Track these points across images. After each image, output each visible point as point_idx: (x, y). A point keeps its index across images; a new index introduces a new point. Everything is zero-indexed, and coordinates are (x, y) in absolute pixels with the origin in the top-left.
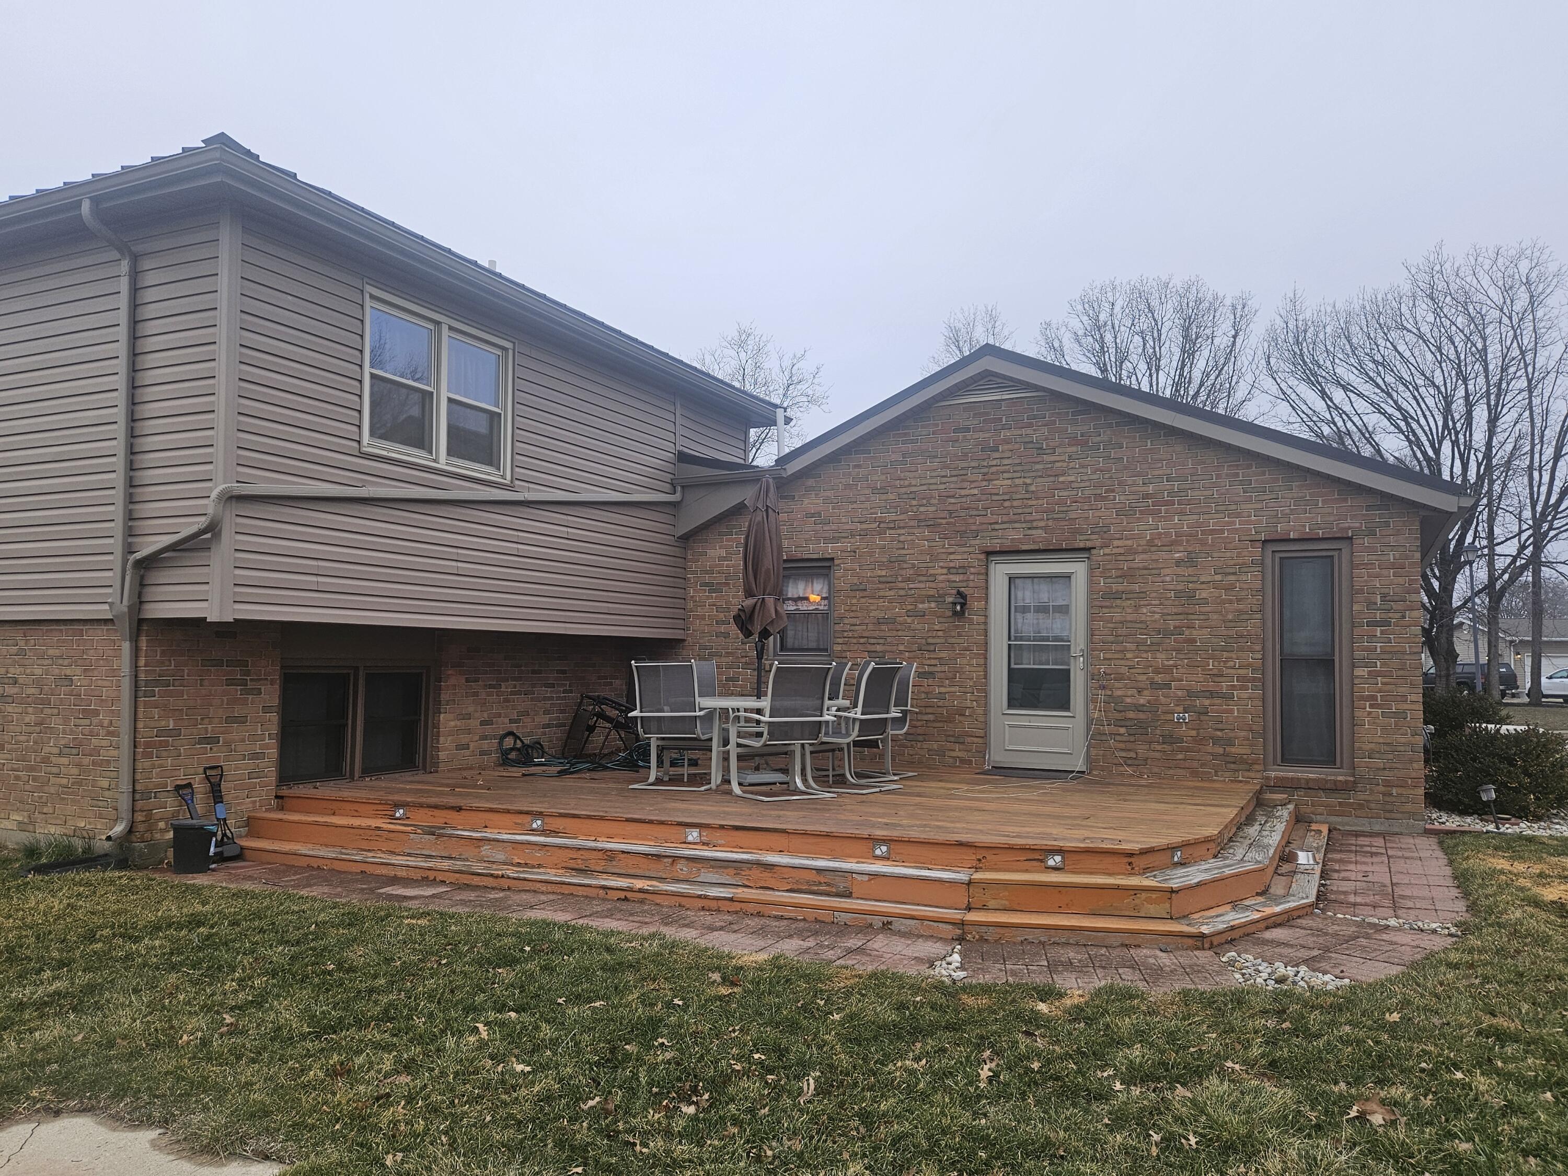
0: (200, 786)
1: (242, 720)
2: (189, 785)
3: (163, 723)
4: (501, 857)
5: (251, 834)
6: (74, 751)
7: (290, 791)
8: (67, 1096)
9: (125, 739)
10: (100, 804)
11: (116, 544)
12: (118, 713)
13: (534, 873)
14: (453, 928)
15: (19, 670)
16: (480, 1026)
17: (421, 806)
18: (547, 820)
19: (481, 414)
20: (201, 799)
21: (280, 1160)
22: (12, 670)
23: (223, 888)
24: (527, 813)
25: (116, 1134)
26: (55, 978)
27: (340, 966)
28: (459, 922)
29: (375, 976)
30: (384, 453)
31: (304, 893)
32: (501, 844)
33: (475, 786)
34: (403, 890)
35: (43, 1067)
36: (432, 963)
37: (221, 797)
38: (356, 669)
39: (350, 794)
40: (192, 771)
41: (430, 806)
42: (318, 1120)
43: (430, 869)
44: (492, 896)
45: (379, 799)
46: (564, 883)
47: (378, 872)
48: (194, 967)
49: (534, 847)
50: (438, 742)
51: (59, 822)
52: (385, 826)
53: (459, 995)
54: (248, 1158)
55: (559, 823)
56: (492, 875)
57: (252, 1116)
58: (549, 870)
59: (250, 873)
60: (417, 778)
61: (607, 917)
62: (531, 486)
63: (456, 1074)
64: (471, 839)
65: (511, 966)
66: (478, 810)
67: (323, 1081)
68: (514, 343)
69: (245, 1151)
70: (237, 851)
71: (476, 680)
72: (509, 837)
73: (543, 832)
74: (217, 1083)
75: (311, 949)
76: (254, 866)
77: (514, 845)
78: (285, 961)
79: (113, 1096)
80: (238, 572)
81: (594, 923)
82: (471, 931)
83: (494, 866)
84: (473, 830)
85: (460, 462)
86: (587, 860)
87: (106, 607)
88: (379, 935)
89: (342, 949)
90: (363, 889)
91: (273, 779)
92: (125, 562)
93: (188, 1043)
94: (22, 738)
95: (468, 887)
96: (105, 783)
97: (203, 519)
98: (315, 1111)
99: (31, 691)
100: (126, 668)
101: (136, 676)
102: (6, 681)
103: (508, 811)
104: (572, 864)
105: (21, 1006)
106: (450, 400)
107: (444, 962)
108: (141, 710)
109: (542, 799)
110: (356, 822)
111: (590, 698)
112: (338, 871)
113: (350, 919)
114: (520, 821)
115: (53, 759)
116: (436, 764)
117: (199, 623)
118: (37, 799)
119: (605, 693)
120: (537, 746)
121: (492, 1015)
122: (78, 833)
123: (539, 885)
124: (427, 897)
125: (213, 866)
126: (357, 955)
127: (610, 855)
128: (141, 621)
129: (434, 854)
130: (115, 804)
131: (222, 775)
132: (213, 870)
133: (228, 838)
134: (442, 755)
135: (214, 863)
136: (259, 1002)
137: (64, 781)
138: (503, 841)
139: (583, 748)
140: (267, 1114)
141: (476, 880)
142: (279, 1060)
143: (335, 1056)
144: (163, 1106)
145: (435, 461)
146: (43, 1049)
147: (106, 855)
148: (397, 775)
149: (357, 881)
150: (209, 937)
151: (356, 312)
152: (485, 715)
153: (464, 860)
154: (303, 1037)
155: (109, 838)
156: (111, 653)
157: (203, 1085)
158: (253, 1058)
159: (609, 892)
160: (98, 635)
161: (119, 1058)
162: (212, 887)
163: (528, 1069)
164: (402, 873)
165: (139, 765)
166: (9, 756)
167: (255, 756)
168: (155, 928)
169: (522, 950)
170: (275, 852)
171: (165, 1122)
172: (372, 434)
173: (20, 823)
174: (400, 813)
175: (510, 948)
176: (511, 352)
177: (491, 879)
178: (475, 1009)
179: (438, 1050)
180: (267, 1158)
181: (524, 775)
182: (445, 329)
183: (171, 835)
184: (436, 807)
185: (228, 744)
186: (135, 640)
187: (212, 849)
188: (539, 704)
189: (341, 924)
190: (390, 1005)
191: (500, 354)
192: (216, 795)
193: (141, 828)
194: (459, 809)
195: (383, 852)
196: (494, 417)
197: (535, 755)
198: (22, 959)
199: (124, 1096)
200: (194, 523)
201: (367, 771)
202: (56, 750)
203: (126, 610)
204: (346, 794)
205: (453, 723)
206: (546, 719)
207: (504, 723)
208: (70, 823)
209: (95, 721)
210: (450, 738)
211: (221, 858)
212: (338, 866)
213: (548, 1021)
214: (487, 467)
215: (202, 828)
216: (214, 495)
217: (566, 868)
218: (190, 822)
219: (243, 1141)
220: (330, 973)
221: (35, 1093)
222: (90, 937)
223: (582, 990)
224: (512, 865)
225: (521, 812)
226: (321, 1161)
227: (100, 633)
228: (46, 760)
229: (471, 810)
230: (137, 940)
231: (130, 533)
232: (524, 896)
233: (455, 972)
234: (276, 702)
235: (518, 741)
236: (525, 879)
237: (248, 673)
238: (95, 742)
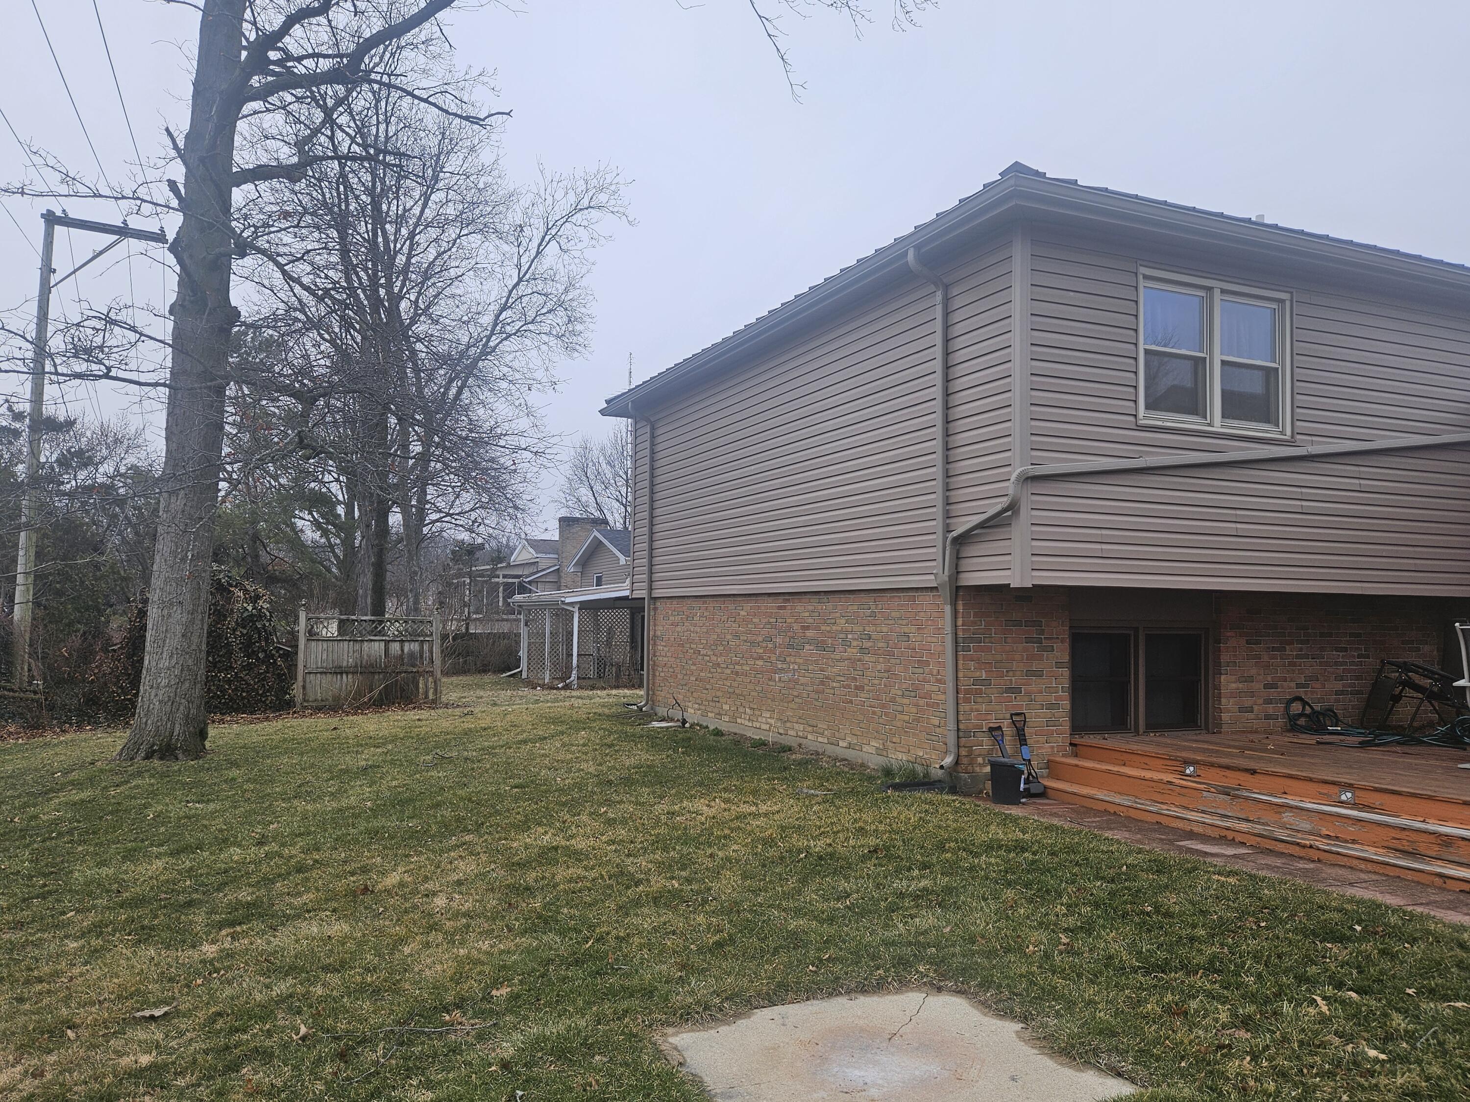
0: (1008, 730)
1: (1039, 674)
2: (999, 728)
3: (978, 674)
4: (1306, 826)
5: (1052, 776)
6: (913, 694)
7: (1082, 740)
8: (943, 976)
9: (950, 686)
10: (933, 738)
11: (937, 525)
12: (943, 665)
13: (1349, 849)
14: (1266, 891)
15: (872, 628)
16: (1318, 999)
17: (1212, 765)
18: (1359, 793)
19: (1256, 372)
20: (1010, 740)
21: (1133, 1081)
22: (867, 628)
23: (1036, 821)
24: (1334, 783)
25: (987, 1019)
26: (923, 877)
27: (1157, 909)
28: (1272, 886)
29: (1194, 926)
30: (1160, 423)
31: (1108, 834)
32: (1304, 813)
33: (1266, 751)
34: (1202, 846)
35: (924, 948)
36: (1250, 922)
37: (1025, 740)
38: (1136, 630)
39: (1139, 747)
40: (1001, 716)
41: (1221, 766)
42: (1163, 1052)
43: (1228, 829)
44: (1301, 866)
45: (1168, 755)
46: (1388, 864)
47: (1174, 825)
48: (1026, 887)
49: (1346, 821)
50: (1220, 704)
51: (904, 750)
52: (1177, 781)
53: (1288, 963)
54: (1100, 1069)
55: (1376, 799)
56: (1298, 844)
57: (1101, 1033)
58: (1366, 848)
59: (1055, 811)
60: (1199, 737)
61: (1449, 909)
62: (1315, 438)
63: (1301, 1043)
64: (1271, 804)
65: (1341, 942)
66: (1274, 774)
67: (1161, 1017)
68: (1291, 293)
69: (1099, 1062)
70: (1041, 790)
71: (1258, 643)
72: (1315, 806)
73: (1354, 806)
74: (1064, 995)
75: (1126, 888)
76: (1055, 804)
77: (1321, 816)
78: (1104, 895)
79: (980, 985)
80: (1035, 543)
81: (1439, 914)
82: (1287, 899)
83: (1299, 835)
84: (1271, 795)
85: (1235, 423)
86: (1415, 842)
87: (932, 577)
88: (1190, 886)
89: (1156, 893)
90: (1161, 839)
91: (1067, 728)
92: (945, 539)
93: (1034, 953)
94: (876, 682)
95: (1270, 852)
96: (936, 721)
97: (1005, 499)
98: (1159, 1044)
99: (881, 645)
100: (948, 629)
101: (956, 634)
102: (864, 637)
103: (1311, 780)
104: (1396, 844)
105: (901, 895)
106: (1223, 363)
107: (1263, 924)
108: (961, 662)
109: (1348, 770)
110: (1148, 775)
111: (1392, 664)
112: (1134, 819)
113: (1157, 866)
114: (1325, 791)
115: (897, 699)
116: (1220, 725)
117: (1003, 589)
118: (888, 731)
119: (1412, 658)
120: (1330, 714)
121: (1329, 990)
122: (918, 760)
123: (1355, 862)
124: (1229, 856)
125: (1023, 800)
126: (1170, 900)
127: (1447, 841)
128: (958, 588)
129: (1229, 814)
130: (944, 739)
131: (1025, 721)
132: (1024, 804)
133: (1033, 777)
134: (1225, 717)
135: (1023, 798)
136: (1087, 928)
137: (906, 718)
138: (1308, 810)
139: (1387, 718)
140: (1114, 1034)
141: (1280, 847)
142: (1115, 986)
143: (1169, 995)
144: (1022, 1003)
145: (1209, 425)
146: (922, 934)
147: (940, 781)
148: (1180, 733)
149: (1155, 830)
150: (1034, 862)
151: (1129, 294)
152: (1269, 679)
153: (1263, 824)
154: (1135, 970)
155: (942, 767)
156: (936, 614)
157: (1052, 993)
158: (1092, 980)
159: (1447, 880)
160: (926, 600)
161: (981, 953)
162: (1026, 819)
163: (1383, 1057)
164: (1198, 829)
165: (961, 708)
166: (868, 696)
167: (1050, 706)
168: (990, 847)
169: (1351, 928)
170: (1075, 794)
171: (1025, 1019)
172: (1148, 407)
173: (877, 748)
174: (1190, 770)
175: (1336, 924)
176: (1288, 304)
177: (1297, 848)
178: (1307, 980)
179: (1275, 1013)
180: (1119, 1075)
181: (1318, 743)
182: (1217, 293)
183: (988, 769)
184: (1228, 768)
185: (1028, 694)
186: (954, 604)
187: (1022, 785)
188: (1330, 669)
189: (1149, 870)
190: (1214, 957)
191: (1276, 307)
192: (1021, 738)
193: (965, 761)
194: (1253, 772)
195: (1177, 806)
196: (1270, 374)
197: (1328, 723)
198: (896, 858)
199: (989, 987)
200: (997, 504)
201: (1152, 727)
202: (900, 693)
203: (947, 579)
204: (1135, 747)
205: (1234, 685)
206: (1339, 685)
207: (1289, 689)
208: (912, 752)
209: (927, 670)
210: (1232, 700)
211: (1028, 794)
212: (1133, 813)
213: (1398, 1010)
214: (1264, 425)
215: (1012, 766)
216: (1013, 477)
217: (1388, 848)
218: (1002, 759)
219: (1096, 1052)
220: (1148, 914)
221: (921, 969)
222: (941, 847)
223: (1437, 985)
224: (1321, 836)
225: (1325, 782)
226: (1173, 1092)
227: (928, 599)
228: (893, 700)
229: (1267, 774)
230: (977, 855)
231: (948, 515)
232: (1340, 871)
233: (1278, 938)
234: (1066, 658)
235: (1307, 707)
236: (1338, 853)
237: (1042, 632)
238: (927, 687)
